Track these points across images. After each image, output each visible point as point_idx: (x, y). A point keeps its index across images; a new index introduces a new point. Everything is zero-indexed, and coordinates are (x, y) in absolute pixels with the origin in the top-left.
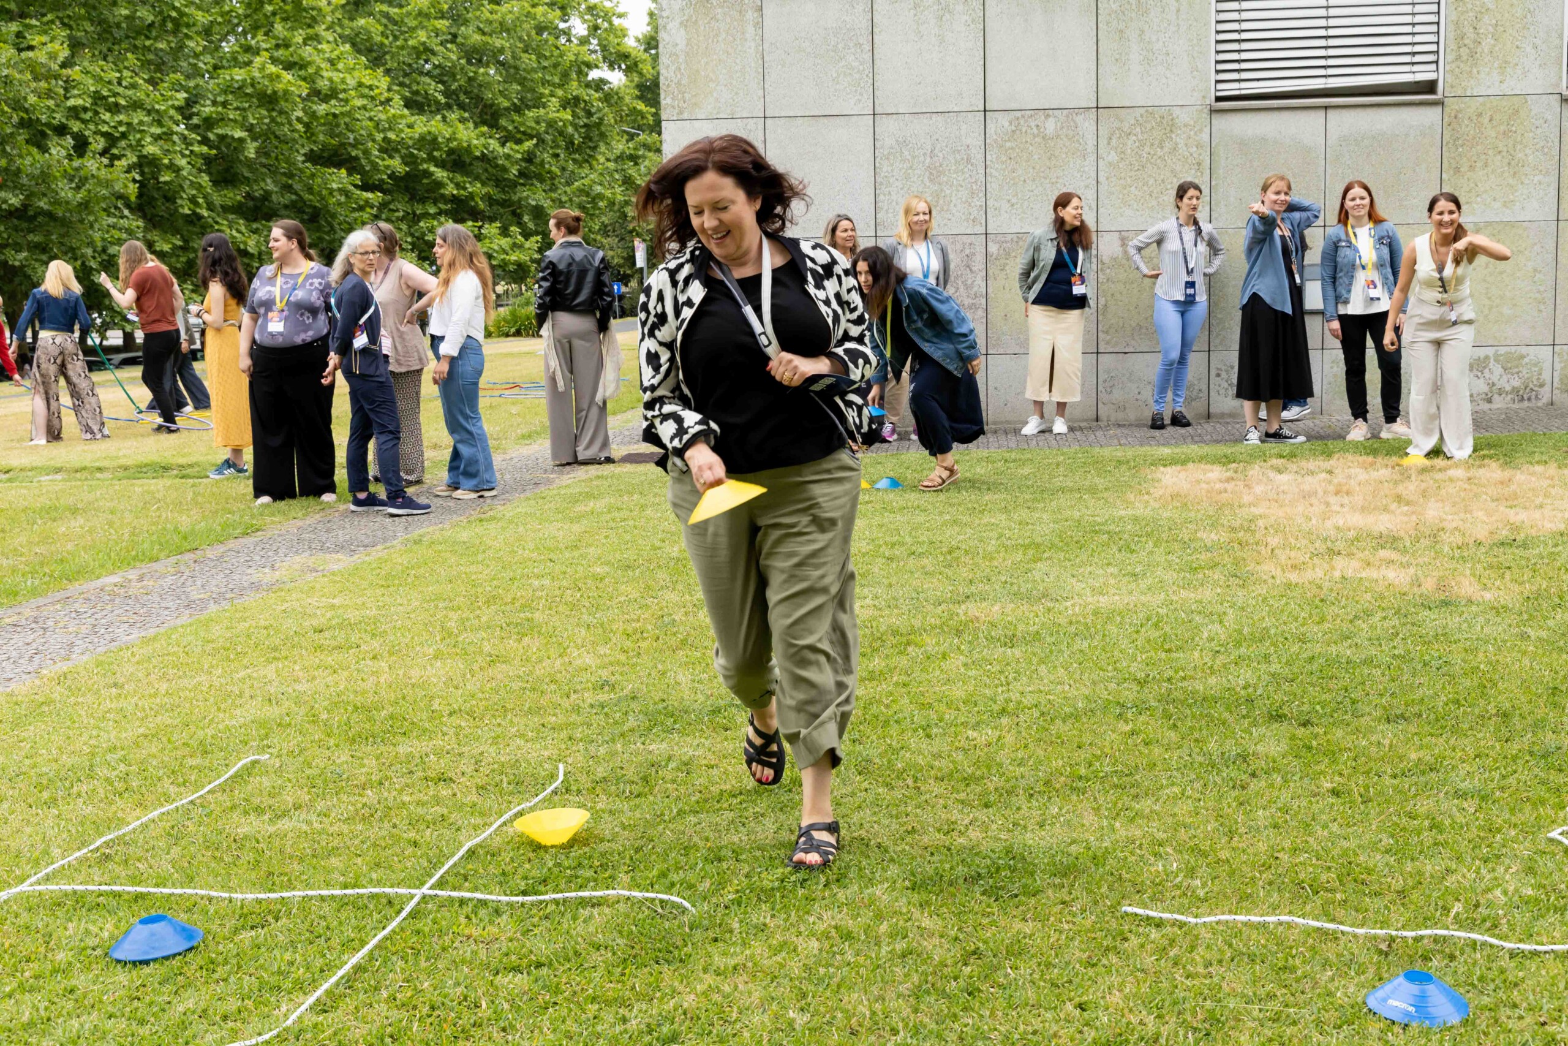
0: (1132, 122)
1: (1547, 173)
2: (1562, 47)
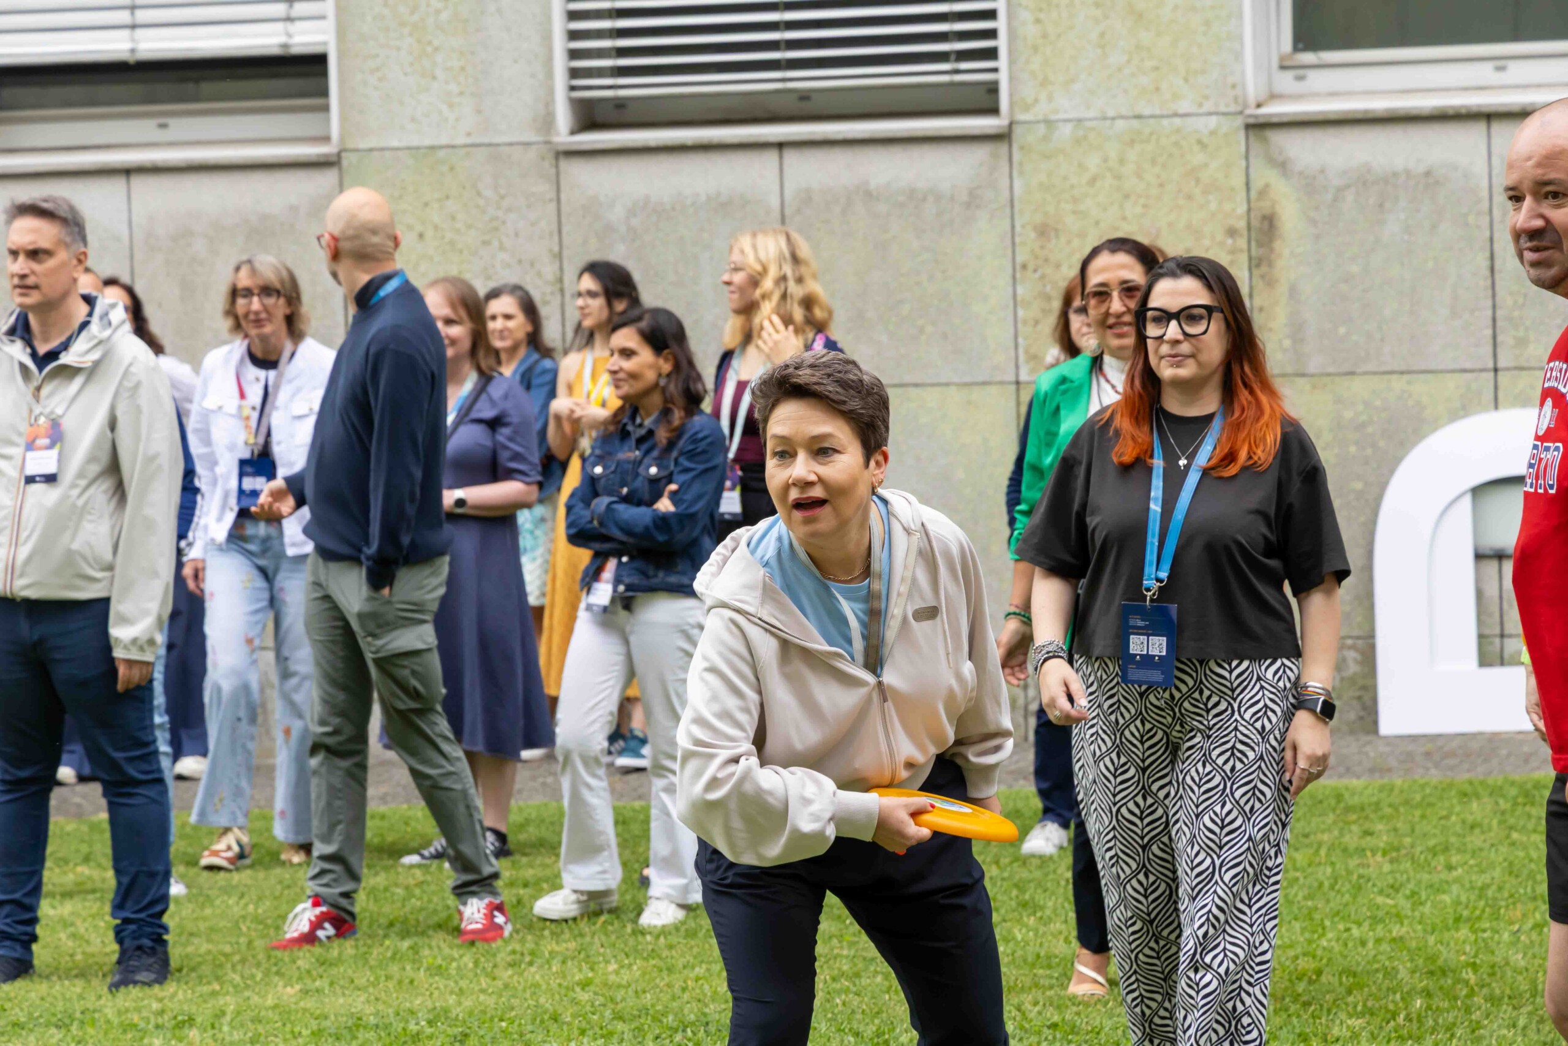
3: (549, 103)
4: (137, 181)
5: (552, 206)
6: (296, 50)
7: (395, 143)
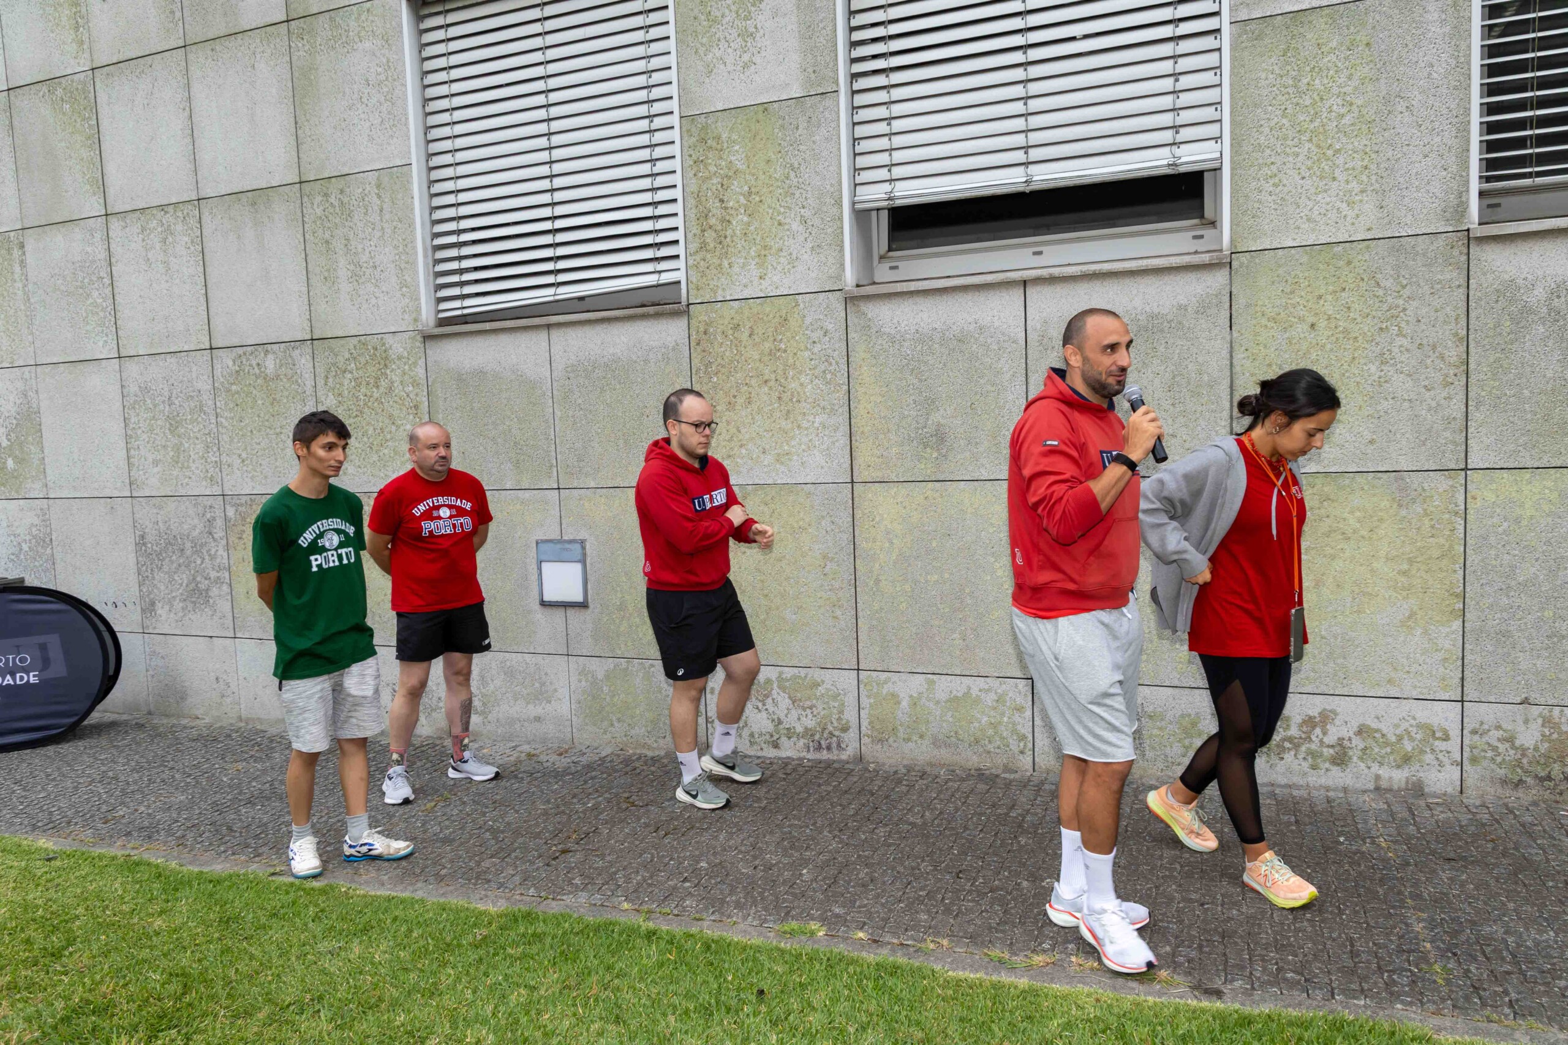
0: (347, 355)
1: (833, 412)
2: (841, 219)
3: (1461, 195)
4: (1033, 291)
5: (1463, 290)
6: (1183, 169)
7: (1289, 243)
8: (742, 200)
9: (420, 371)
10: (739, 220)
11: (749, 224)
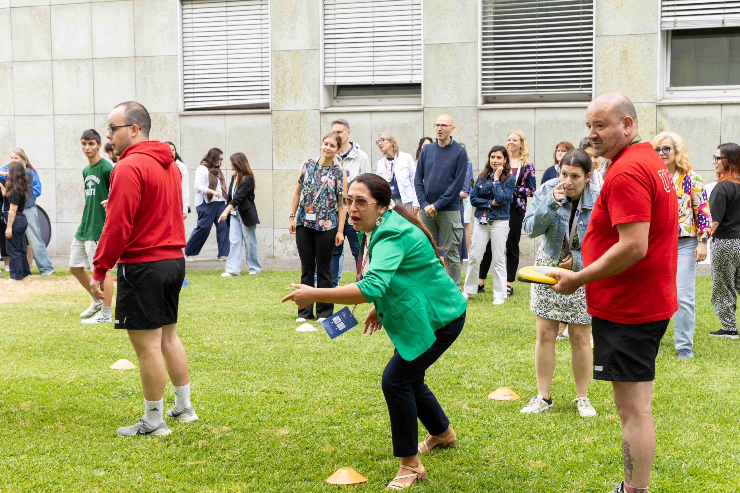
1: (316, 147)
2: (319, 88)
3: (476, 97)
4: (373, 114)
5: (477, 122)
6: (413, 82)
7: (438, 106)
8: (290, 79)
9: (178, 127)
10: (289, 85)
11: (292, 87)
